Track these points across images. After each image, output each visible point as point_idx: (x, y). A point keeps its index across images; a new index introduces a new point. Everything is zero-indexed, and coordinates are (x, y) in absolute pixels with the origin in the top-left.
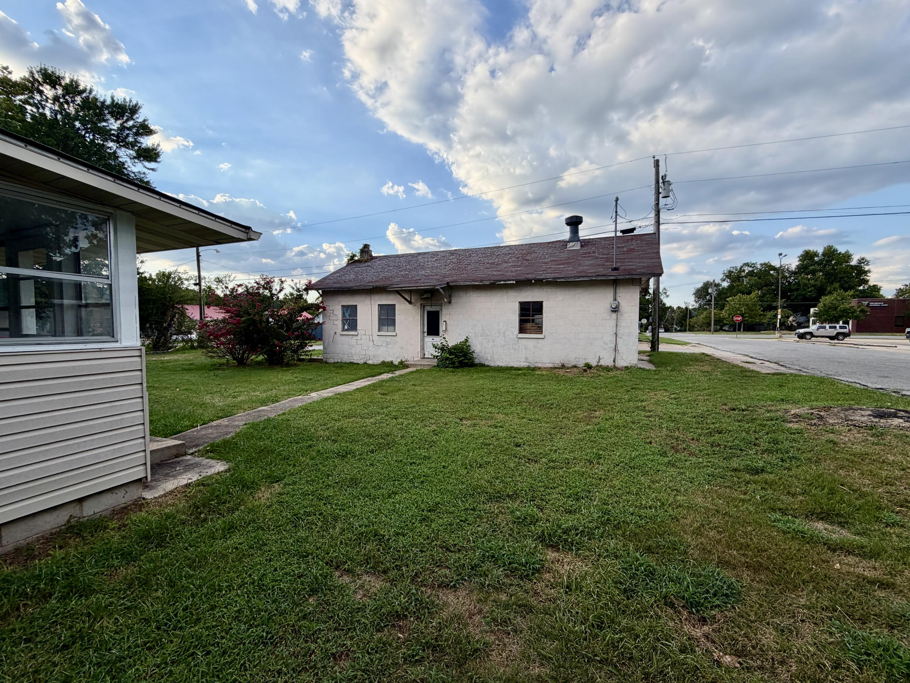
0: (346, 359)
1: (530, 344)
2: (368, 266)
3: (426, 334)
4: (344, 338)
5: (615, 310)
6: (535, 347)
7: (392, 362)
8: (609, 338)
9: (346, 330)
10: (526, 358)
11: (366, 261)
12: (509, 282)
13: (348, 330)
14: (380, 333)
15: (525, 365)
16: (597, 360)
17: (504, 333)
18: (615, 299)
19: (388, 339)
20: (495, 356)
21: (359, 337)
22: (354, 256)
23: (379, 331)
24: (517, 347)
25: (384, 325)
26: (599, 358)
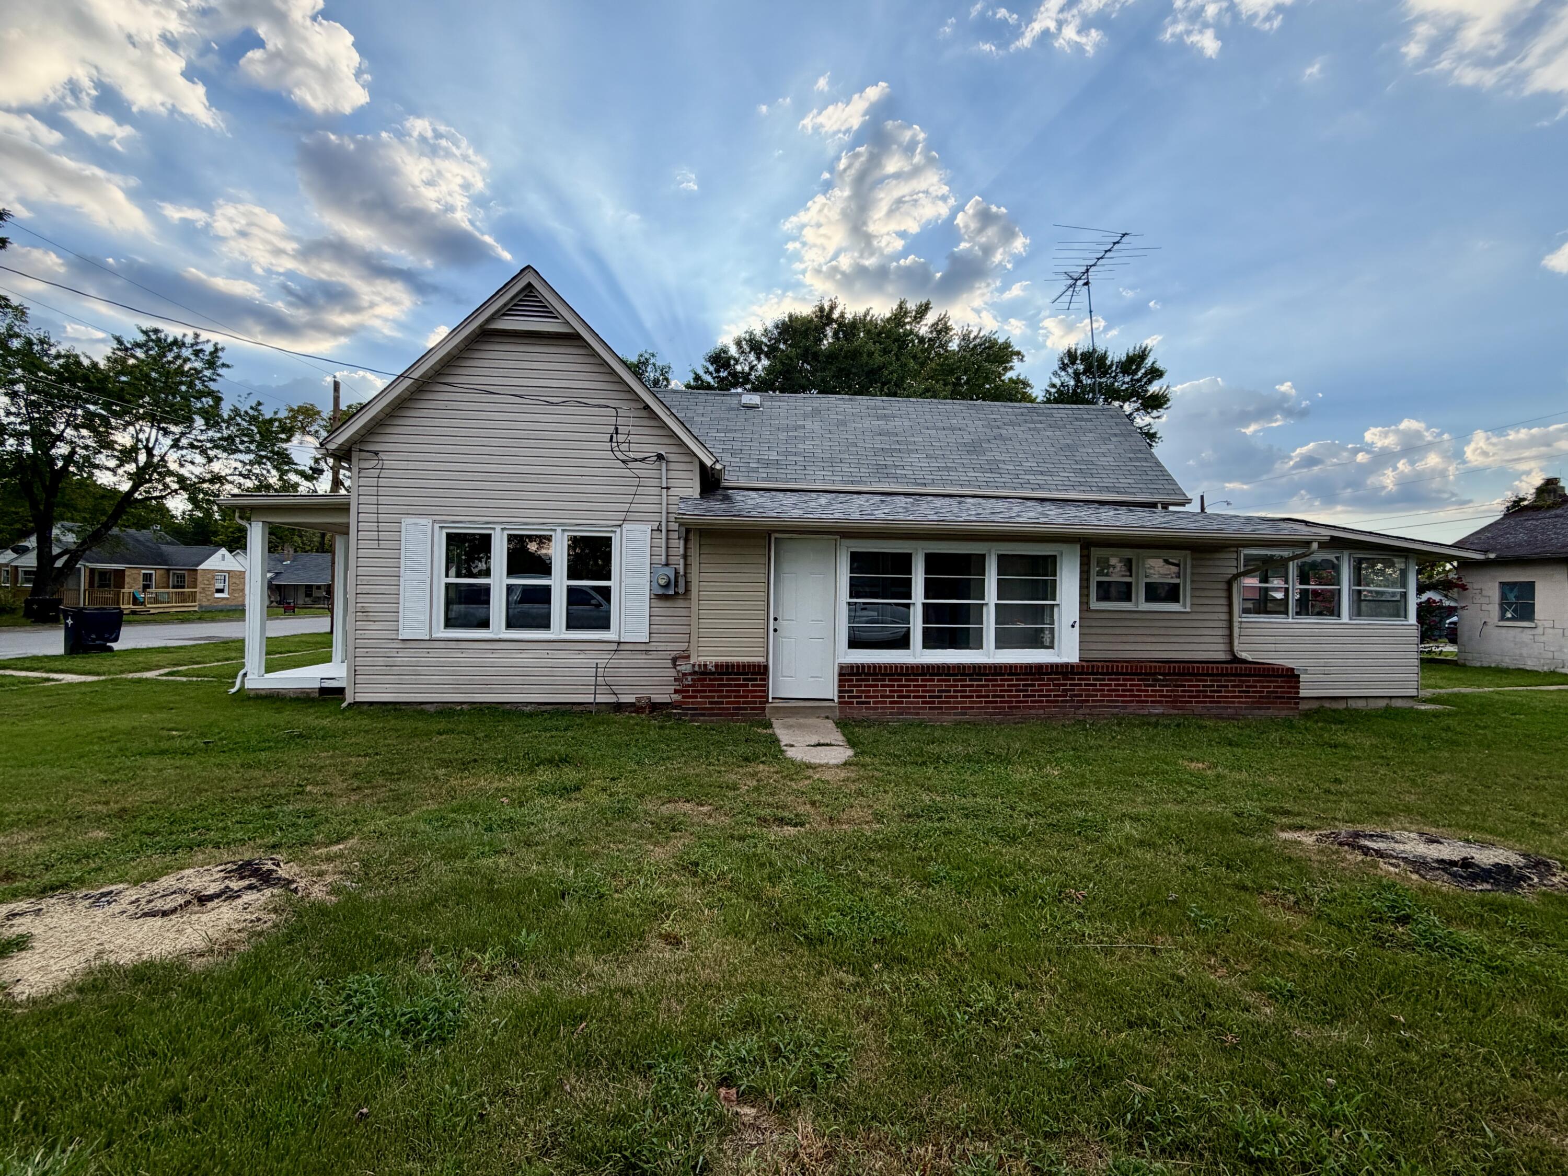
0: (1507, 662)
2: (1557, 516)
4: (1504, 631)
9: (1508, 619)
11: (1549, 508)
13: (1512, 620)
21: (1539, 631)
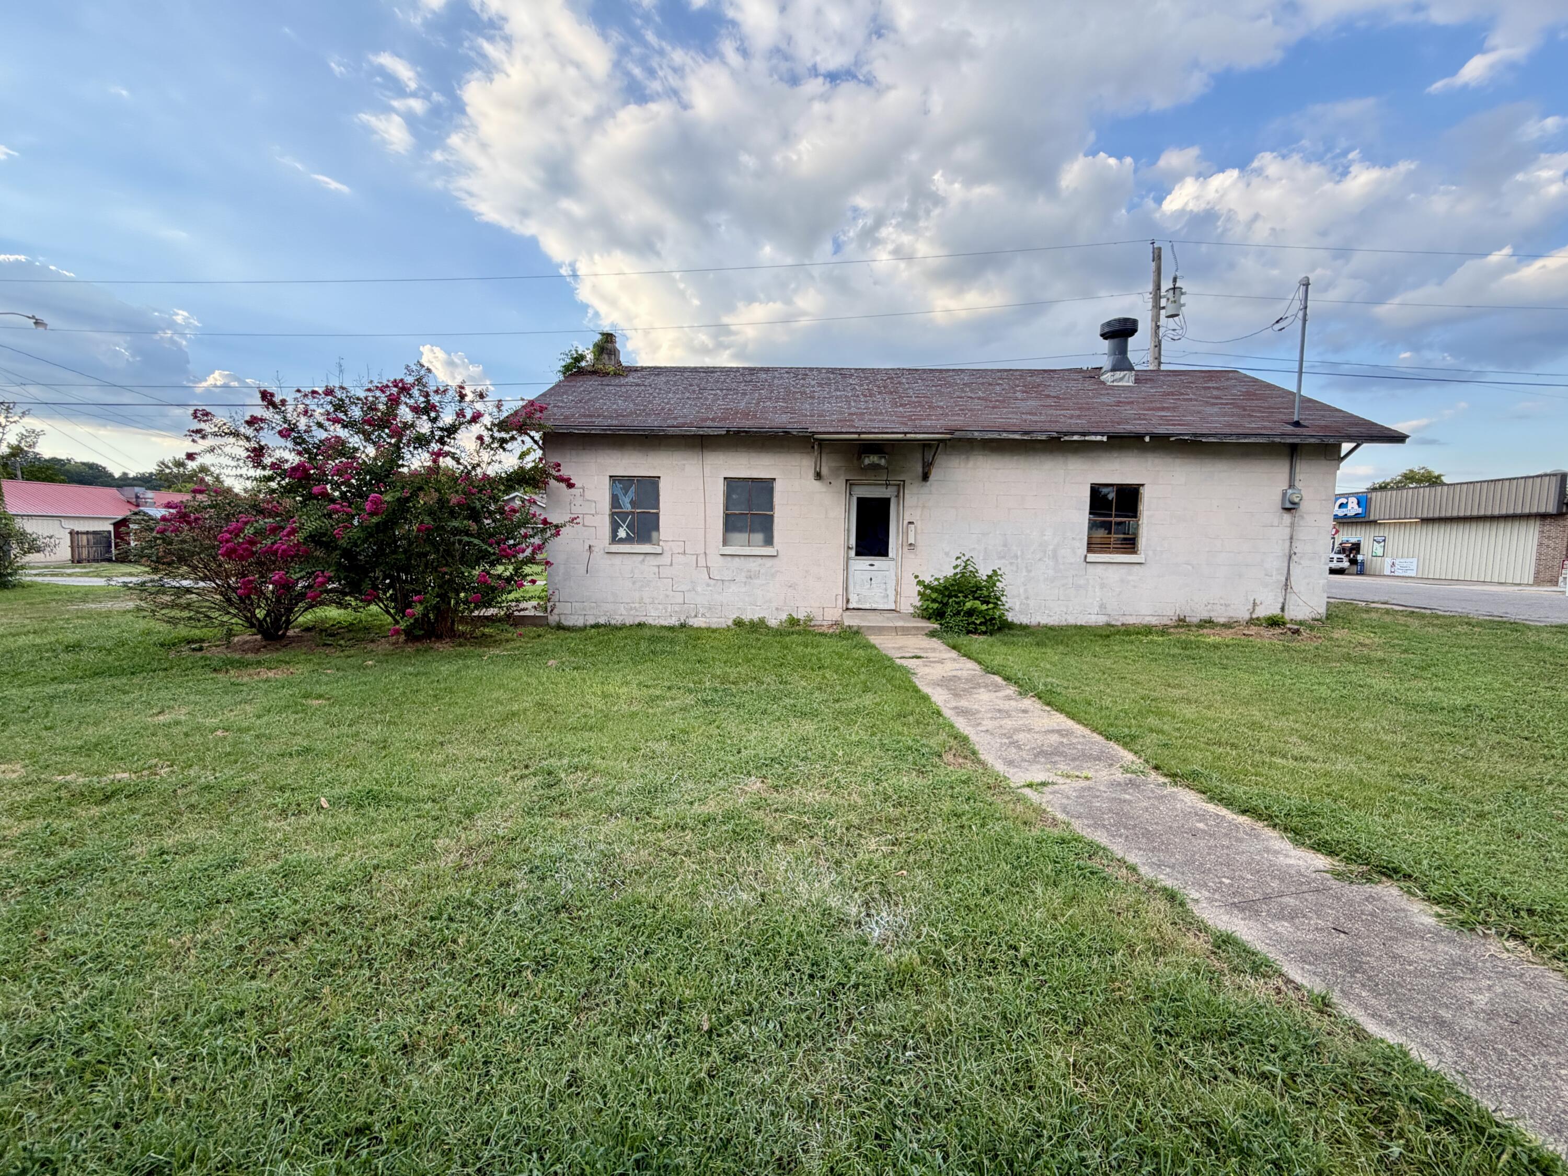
0: (623, 615)
1: (1113, 575)
3: (853, 553)
4: (617, 560)
5: (1290, 508)
6: (1122, 581)
7: (762, 621)
8: (1275, 564)
9: (621, 541)
10: (1102, 606)
12: (1093, 438)
13: (628, 540)
14: (729, 550)
15: (1101, 620)
16: (1250, 607)
17: (1055, 551)
18: (1291, 486)
19: (753, 564)
20: (1032, 603)
21: (666, 559)
22: (581, 358)
23: (725, 543)
24: (1082, 582)
25: (740, 530)
26: (1255, 604)
